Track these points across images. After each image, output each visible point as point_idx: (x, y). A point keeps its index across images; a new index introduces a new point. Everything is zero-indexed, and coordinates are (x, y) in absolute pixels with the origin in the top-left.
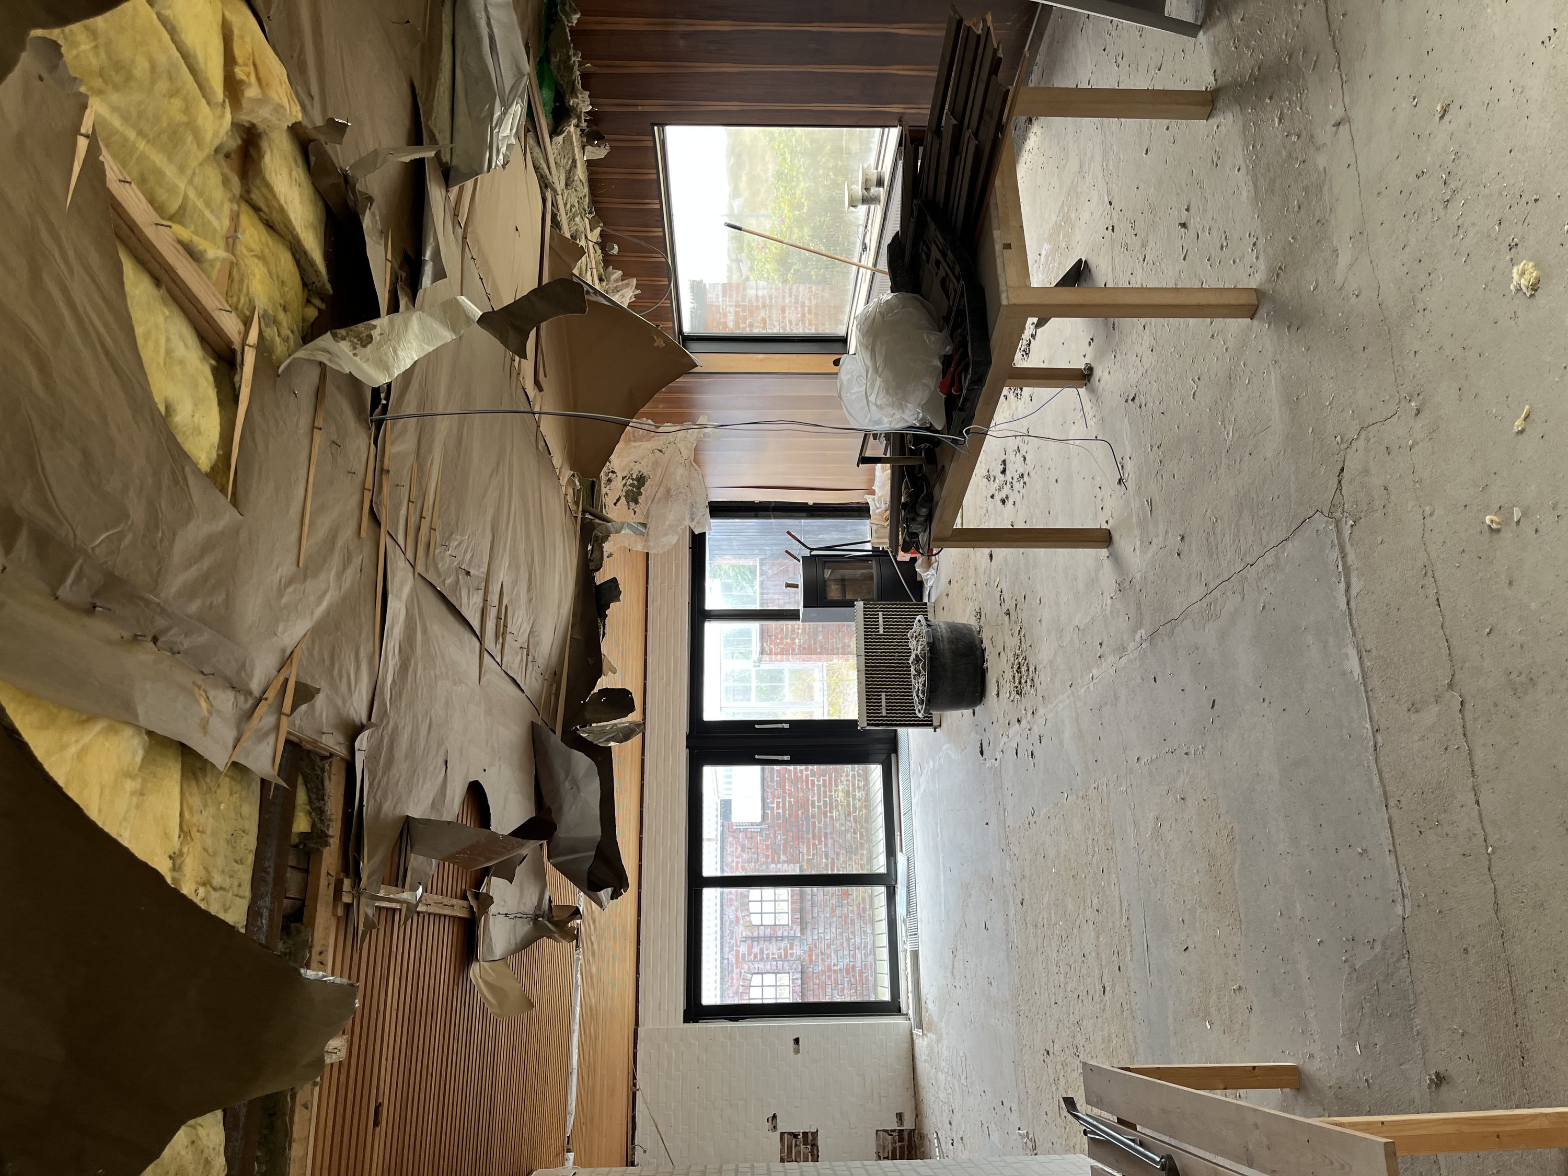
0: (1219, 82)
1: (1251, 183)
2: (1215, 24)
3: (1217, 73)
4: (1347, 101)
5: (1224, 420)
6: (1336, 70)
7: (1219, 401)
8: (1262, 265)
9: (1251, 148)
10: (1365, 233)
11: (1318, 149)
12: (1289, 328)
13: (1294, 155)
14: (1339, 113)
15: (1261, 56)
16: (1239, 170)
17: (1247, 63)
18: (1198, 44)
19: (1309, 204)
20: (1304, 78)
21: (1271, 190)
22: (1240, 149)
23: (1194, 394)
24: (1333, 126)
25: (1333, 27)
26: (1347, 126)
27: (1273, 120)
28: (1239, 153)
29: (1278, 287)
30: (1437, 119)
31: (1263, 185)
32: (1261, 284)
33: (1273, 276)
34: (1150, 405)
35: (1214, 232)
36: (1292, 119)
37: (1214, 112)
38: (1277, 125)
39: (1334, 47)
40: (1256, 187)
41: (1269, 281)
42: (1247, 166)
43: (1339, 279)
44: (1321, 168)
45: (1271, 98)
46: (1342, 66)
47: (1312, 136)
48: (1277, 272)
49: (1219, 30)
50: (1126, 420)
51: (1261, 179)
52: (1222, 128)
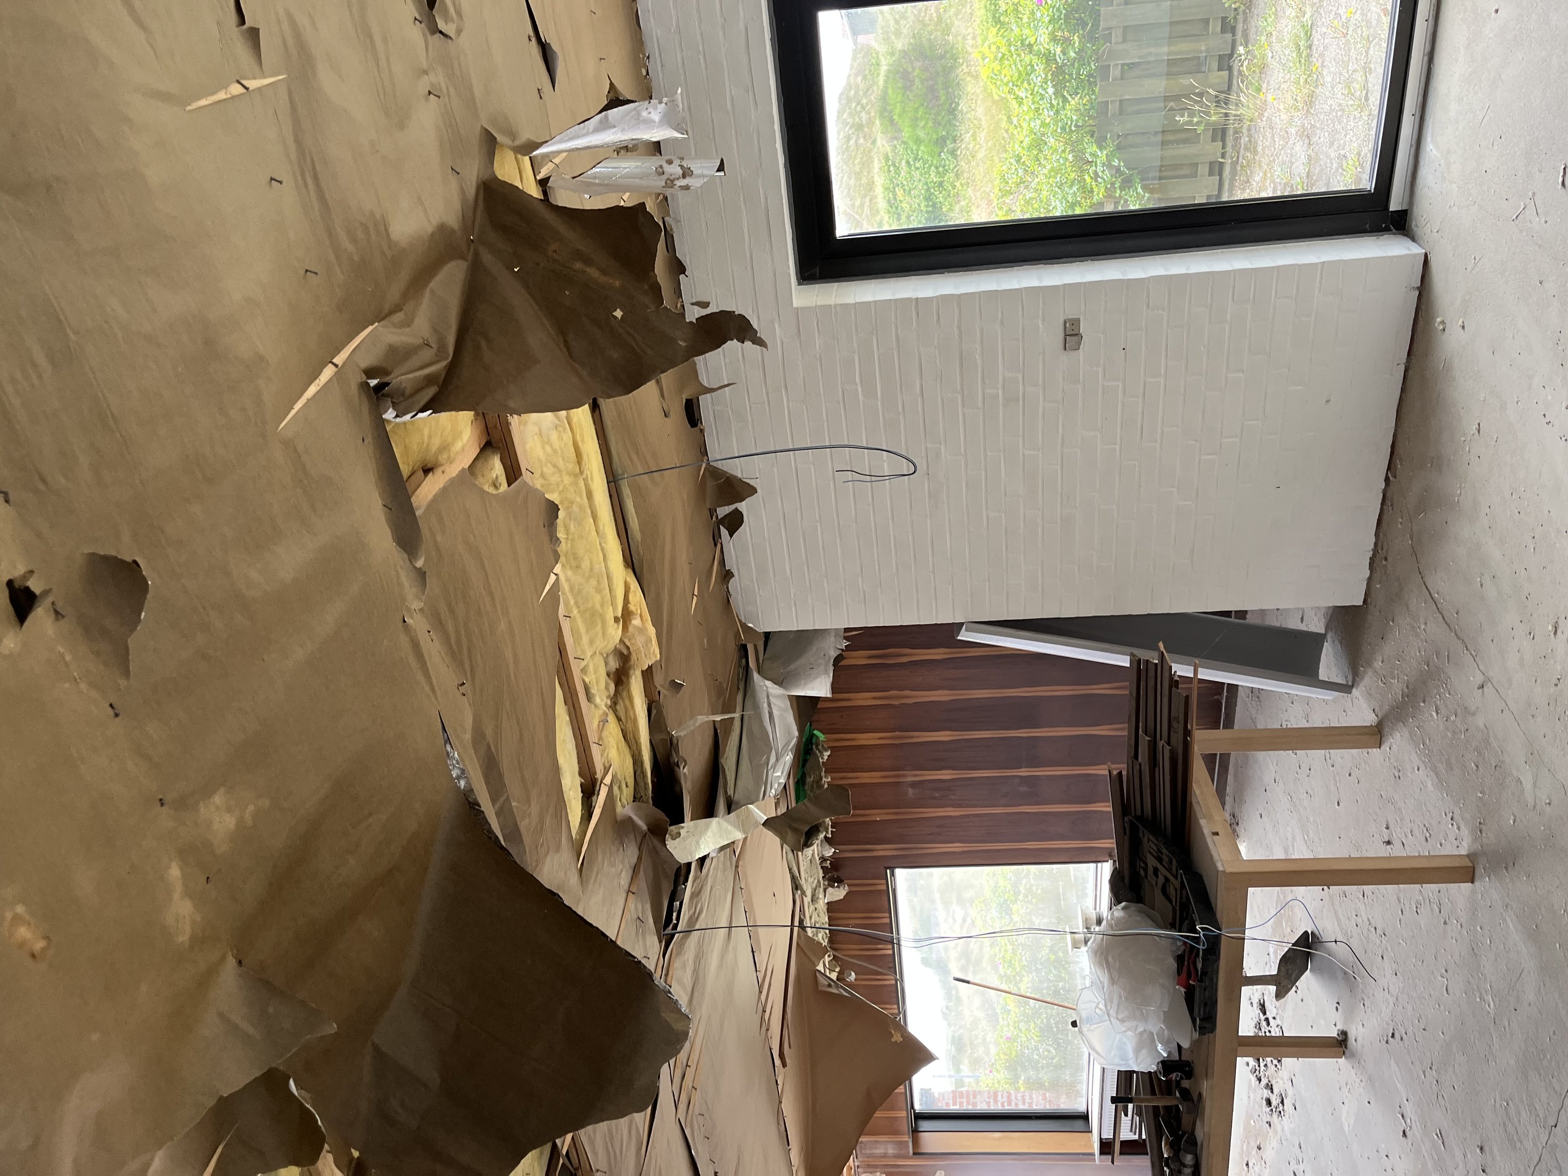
0: (1380, 715)
1: (1432, 773)
2: (1363, 677)
3: (1376, 711)
4: (1482, 667)
5: (1481, 994)
6: (1465, 652)
7: (1471, 979)
8: (1465, 832)
9: (1422, 746)
10: (1536, 752)
11: (1474, 714)
12: (1506, 868)
13: (1458, 731)
14: (1480, 679)
15: (1405, 678)
16: (1418, 770)
17: (1397, 687)
18: (1354, 699)
19: (1484, 759)
20: (1443, 672)
21: (1450, 767)
22: (1414, 755)
23: (1447, 990)
24: (1478, 688)
25: (1452, 626)
26: (1489, 684)
27: (1432, 716)
28: (1414, 757)
29: (1484, 840)
30: (1552, 635)
31: (1441, 767)
32: (1469, 849)
33: (1477, 833)
34: (1410, 1031)
35: (1416, 832)
36: (1446, 706)
37: (1383, 739)
38: (1435, 717)
39: (1459, 638)
40: (1437, 774)
41: (1475, 840)
42: (1424, 762)
43: (1530, 801)
44: (1481, 725)
45: (1424, 702)
46: (1469, 648)
47: (1466, 708)
48: (1479, 830)
49: (1368, 680)
50: (1393, 1063)
51: (1439, 765)
52: (1394, 747)
